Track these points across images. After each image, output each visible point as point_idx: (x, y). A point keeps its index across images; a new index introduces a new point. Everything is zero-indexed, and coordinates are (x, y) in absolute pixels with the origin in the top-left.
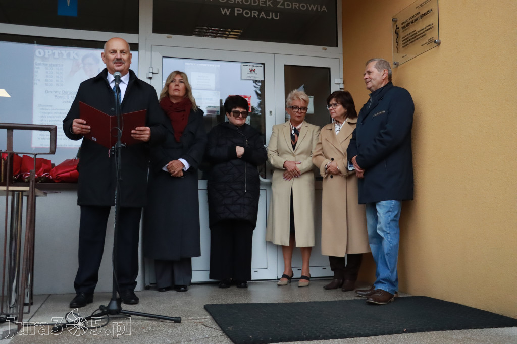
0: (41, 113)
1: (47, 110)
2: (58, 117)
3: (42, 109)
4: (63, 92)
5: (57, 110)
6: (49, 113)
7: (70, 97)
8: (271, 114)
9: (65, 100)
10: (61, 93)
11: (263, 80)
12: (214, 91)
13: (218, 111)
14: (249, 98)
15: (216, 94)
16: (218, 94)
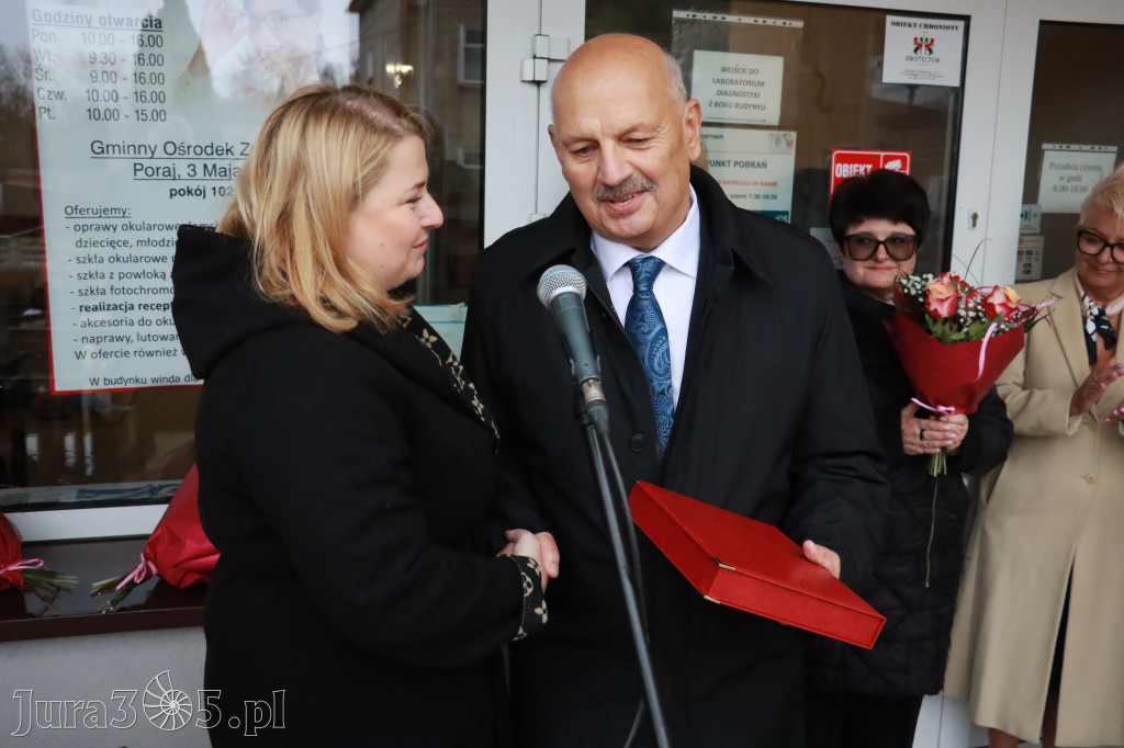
0: (79, 244)
1: (106, 228)
2: (156, 260)
3: (84, 228)
4: (170, 148)
5: (150, 228)
6: (112, 244)
7: (200, 169)
8: (974, 225)
9: (178, 185)
10: (159, 153)
11: (957, 84)
12: (774, 132)
13: (785, 213)
14: (903, 160)
15: (783, 142)
16: (789, 144)
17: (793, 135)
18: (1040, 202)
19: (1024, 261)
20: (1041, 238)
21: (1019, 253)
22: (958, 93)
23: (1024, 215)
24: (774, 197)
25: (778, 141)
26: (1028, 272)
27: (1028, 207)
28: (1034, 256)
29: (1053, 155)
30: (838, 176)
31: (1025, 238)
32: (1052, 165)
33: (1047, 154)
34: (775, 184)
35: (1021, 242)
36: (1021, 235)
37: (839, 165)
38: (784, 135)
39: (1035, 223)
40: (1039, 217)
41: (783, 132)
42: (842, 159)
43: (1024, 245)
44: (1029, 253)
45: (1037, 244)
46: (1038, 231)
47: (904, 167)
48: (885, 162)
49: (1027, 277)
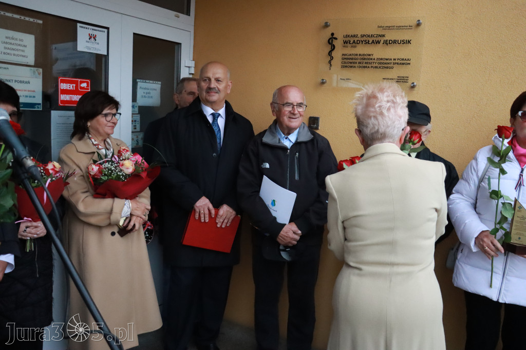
11: (106, 54)
12: (32, 68)
13: (39, 104)
14: (87, 83)
15: (37, 73)
16: (39, 74)
17: (41, 70)
18: (137, 101)
19: (134, 124)
20: (139, 115)
21: (132, 121)
22: (106, 57)
23: (133, 107)
24: (34, 97)
25: (34, 72)
26: (135, 128)
27: (134, 103)
28: (137, 122)
29: (141, 84)
30: (62, 88)
31: (134, 115)
32: (140, 87)
33: (138, 83)
34: (34, 91)
35: (132, 117)
36: (132, 114)
37: (62, 84)
38: (37, 70)
39: (137, 110)
40: (138, 107)
41: (36, 69)
42: (63, 81)
43: (134, 118)
44: (135, 121)
45: (138, 118)
46: (137, 113)
47: (88, 86)
48: (80, 84)
49: (135, 130)
